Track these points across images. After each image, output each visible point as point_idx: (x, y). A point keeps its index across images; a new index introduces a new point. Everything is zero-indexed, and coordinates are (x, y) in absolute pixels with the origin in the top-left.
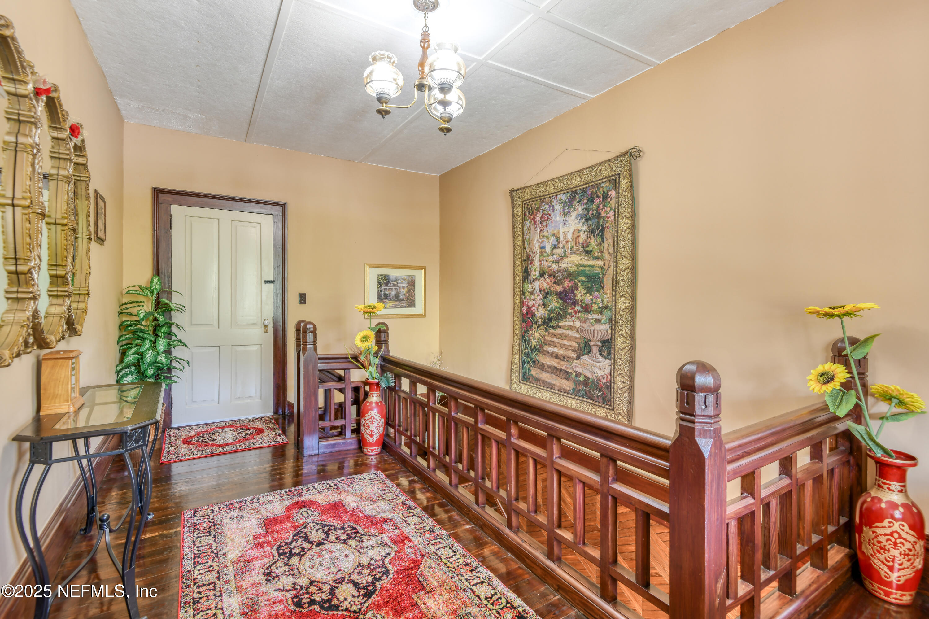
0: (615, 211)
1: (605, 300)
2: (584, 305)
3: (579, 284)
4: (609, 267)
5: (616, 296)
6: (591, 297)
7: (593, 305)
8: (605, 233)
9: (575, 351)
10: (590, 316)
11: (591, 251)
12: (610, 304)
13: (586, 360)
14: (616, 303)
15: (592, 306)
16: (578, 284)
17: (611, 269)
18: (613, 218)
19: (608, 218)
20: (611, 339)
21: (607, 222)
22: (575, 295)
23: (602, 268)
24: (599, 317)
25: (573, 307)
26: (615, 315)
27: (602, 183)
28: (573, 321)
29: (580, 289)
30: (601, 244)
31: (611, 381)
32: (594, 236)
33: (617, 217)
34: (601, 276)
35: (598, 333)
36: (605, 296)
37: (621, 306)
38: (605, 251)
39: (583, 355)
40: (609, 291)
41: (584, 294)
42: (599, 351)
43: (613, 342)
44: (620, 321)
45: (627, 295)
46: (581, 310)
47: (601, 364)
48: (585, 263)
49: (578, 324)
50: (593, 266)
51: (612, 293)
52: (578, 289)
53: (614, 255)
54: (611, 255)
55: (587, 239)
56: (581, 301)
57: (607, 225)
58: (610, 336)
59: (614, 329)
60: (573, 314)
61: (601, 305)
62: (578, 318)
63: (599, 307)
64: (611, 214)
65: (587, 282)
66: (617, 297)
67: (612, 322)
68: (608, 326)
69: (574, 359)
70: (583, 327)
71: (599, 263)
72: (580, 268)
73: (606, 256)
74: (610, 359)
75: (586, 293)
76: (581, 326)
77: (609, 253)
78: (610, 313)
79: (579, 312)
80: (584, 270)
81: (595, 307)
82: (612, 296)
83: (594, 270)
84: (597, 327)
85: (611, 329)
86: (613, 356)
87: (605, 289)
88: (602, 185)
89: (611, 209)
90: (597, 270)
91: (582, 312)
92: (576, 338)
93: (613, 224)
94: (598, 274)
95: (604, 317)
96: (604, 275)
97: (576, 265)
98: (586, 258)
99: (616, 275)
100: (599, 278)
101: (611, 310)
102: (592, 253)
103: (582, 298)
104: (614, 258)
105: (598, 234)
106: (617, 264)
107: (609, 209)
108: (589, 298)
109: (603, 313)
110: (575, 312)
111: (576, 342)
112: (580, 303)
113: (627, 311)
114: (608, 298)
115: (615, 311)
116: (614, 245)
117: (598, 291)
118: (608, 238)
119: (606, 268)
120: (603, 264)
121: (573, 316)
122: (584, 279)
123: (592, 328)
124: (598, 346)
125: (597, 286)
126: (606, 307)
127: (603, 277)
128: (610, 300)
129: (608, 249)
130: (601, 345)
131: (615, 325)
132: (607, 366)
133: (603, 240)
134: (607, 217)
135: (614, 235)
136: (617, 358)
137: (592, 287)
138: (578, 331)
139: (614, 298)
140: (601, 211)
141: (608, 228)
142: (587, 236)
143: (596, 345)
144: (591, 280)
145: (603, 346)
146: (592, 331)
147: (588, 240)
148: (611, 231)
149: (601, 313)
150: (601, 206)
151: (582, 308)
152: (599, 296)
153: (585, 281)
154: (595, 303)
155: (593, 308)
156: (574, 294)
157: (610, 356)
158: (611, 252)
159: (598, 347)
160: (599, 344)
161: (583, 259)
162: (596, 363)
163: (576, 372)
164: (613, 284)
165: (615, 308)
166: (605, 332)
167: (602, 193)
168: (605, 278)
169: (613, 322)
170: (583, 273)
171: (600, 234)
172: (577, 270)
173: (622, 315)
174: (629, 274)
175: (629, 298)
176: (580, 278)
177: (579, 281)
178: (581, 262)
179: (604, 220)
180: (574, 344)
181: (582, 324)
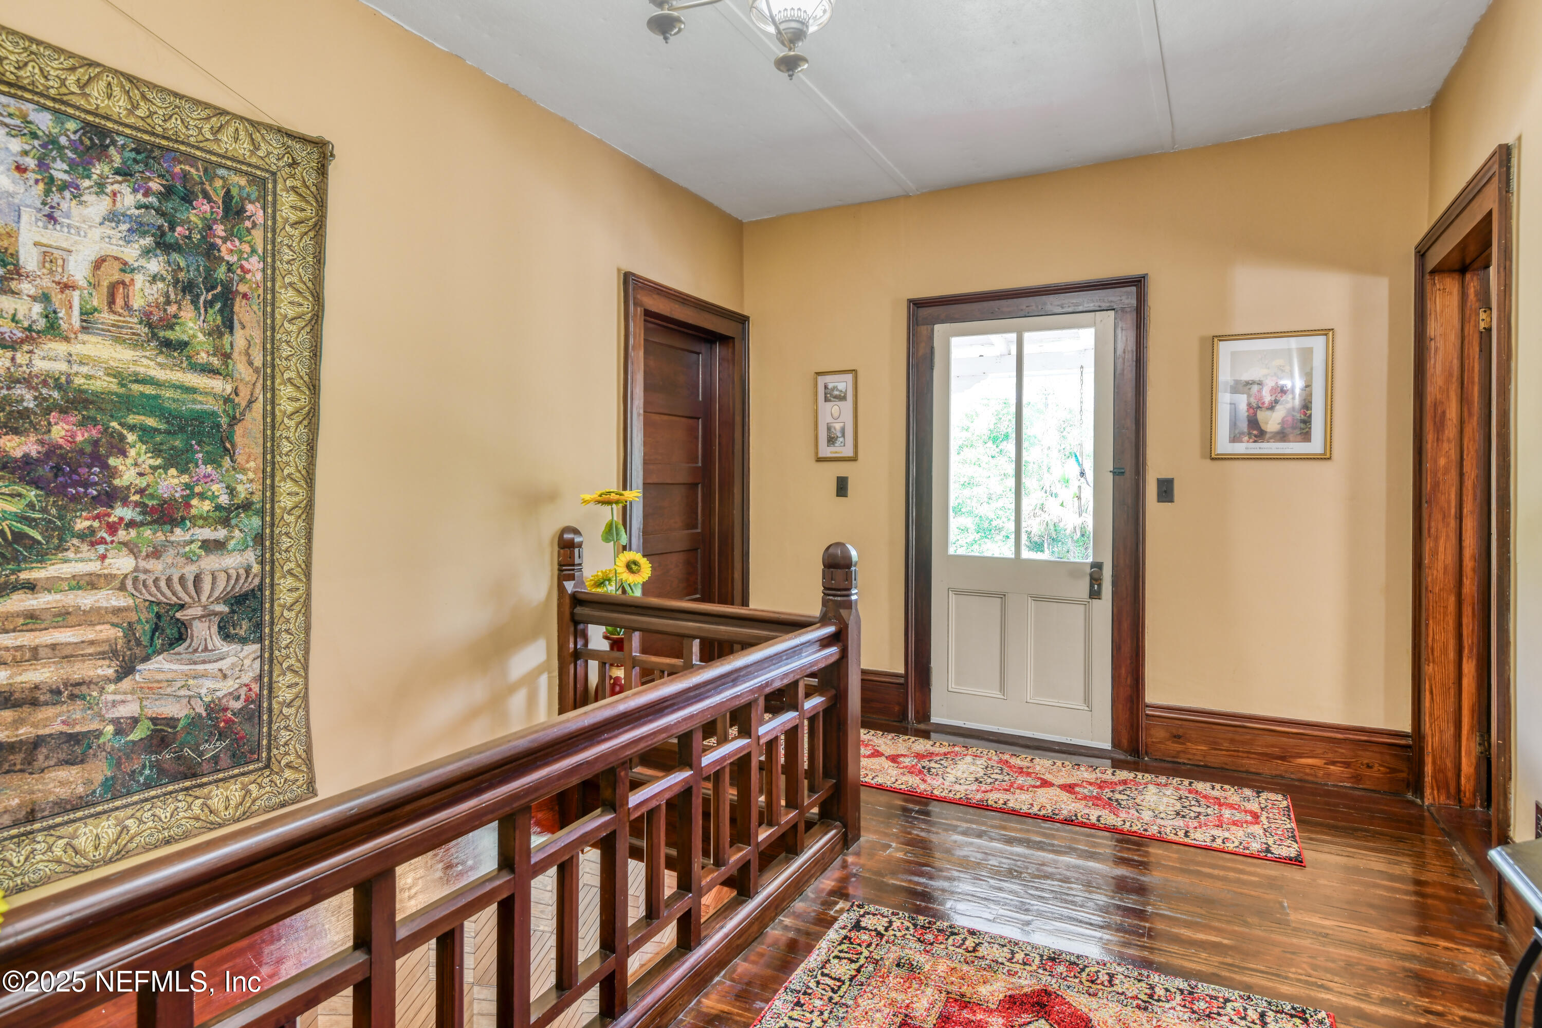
0: (264, 259)
1: (240, 488)
2: (150, 503)
3: (131, 437)
4: (250, 402)
5: (273, 476)
6: (185, 478)
7: (194, 502)
8: (236, 308)
9: (113, 653)
10: (179, 534)
11: (186, 344)
12: (256, 498)
13: (160, 671)
14: (273, 494)
15: (188, 506)
16: (122, 438)
17: (258, 406)
18: (259, 276)
19: (246, 271)
20: (261, 587)
21: (242, 279)
22: (113, 473)
23: (227, 400)
24: (221, 533)
25: (101, 510)
26: (272, 525)
27: (220, 166)
28: (103, 557)
29: (132, 452)
30: (221, 335)
31: (260, 696)
32: (195, 302)
33: (271, 274)
34: (224, 421)
35: (214, 578)
36: (240, 476)
37: (285, 502)
38: (235, 356)
39: (146, 659)
40: (252, 464)
41: (154, 468)
42: (220, 628)
43: (267, 593)
44: (284, 538)
45: (297, 476)
46: (139, 518)
47: (224, 664)
48: (161, 375)
49: (123, 563)
50: (192, 390)
51: (264, 471)
52: (124, 453)
53: (265, 373)
54: (256, 370)
55: (168, 302)
56: (141, 492)
57: (242, 288)
58: (257, 581)
59: (268, 562)
60: (103, 534)
61: (224, 500)
62: (125, 544)
63: (218, 508)
64: (254, 264)
65: (168, 432)
66: (277, 479)
67: (262, 545)
68: (250, 556)
69: (109, 680)
70: (146, 571)
71: (217, 385)
72: (135, 387)
73: (241, 369)
74: (261, 640)
75: (165, 468)
76: (136, 570)
77: (251, 363)
78: (256, 521)
79: (132, 524)
80: (156, 397)
81: (202, 507)
82: (264, 479)
83: (194, 401)
84: (211, 562)
85: (262, 563)
86: (267, 630)
87: (240, 459)
88: (221, 172)
89: (254, 251)
90: (211, 405)
91: (142, 524)
92: (117, 611)
93: (261, 291)
94: (213, 414)
95: (237, 533)
96: (234, 421)
97: (116, 374)
98: (160, 359)
99: (271, 421)
100: (219, 426)
101: (261, 513)
102: (189, 351)
103: (142, 482)
104: (265, 380)
105: (210, 304)
106: (273, 396)
107: (246, 248)
108: (176, 481)
109: (233, 522)
110: (112, 529)
111: (114, 625)
112: (137, 498)
113: (297, 512)
114: (251, 481)
115: (273, 515)
116: (264, 348)
117: (212, 460)
118: (248, 325)
119: (242, 400)
120: (229, 389)
121: (103, 541)
122: (151, 422)
123: (190, 571)
124: (216, 614)
125: (207, 448)
126: (246, 506)
127: (231, 425)
128: (256, 487)
129: (248, 354)
130: (226, 609)
131: (272, 549)
132: (247, 662)
133: (229, 325)
134: (242, 267)
135: (265, 323)
136: (280, 631)
137: (189, 449)
138: (122, 587)
139: (268, 482)
140: (219, 242)
141: (245, 296)
142: (167, 295)
143: (208, 615)
144: (182, 429)
145: (233, 612)
146: (190, 579)
147: (172, 309)
148: (255, 308)
149: (225, 522)
150: (219, 229)
151: (143, 513)
152: (215, 475)
153: (156, 430)
154: (202, 496)
155: (194, 511)
156: (105, 466)
157: (258, 633)
158: (258, 362)
159: (216, 619)
160: (222, 608)
161: (145, 361)
162: (207, 666)
163: (115, 721)
164: (264, 447)
165: (273, 508)
166: (242, 571)
167: (222, 193)
168: (239, 429)
169: (268, 543)
170: (152, 406)
171: (218, 306)
172: (122, 391)
173: (288, 524)
174: (301, 427)
175: (303, 483)
176: (132, 419)
177: (132, 428)
178: (142, 370)
179: (229, 270)
180: (107, 632)
181: (142, 564)
